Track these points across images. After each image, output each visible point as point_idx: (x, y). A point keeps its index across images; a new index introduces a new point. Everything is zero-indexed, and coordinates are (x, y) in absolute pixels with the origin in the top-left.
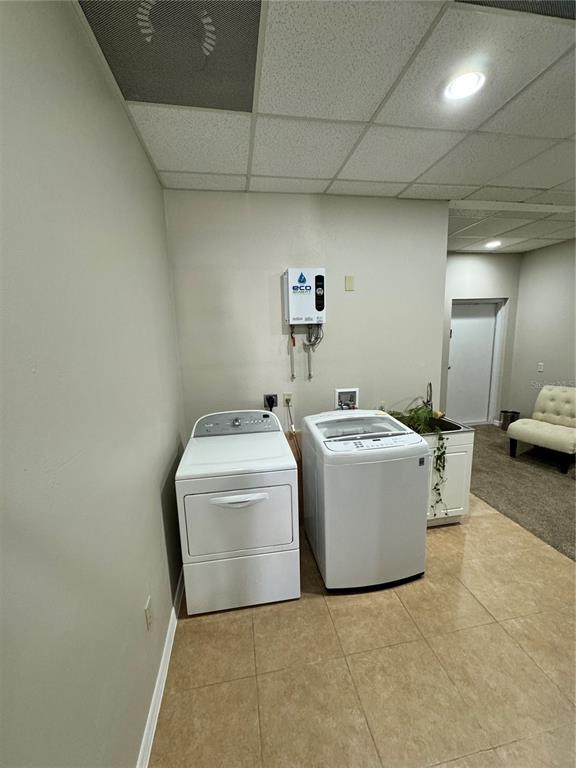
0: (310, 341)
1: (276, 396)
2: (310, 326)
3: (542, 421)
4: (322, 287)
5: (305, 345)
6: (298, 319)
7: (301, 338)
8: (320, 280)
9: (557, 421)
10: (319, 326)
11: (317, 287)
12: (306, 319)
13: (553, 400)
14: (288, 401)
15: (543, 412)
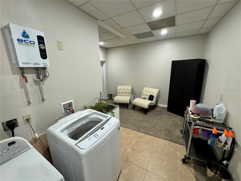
0: (39, 78)
1: (16, 119)
2: (37, 69)
3: (119, 96)
4: (44, 44)
5: (35, 81)
6: (27, 63)
7: (31, 77)
8: (41, 39)
9: (123, 95)
10: (44, 69)
11: (39, 43)
12: (34, 64)
13: (121, 90)
14: (28, 120)
15: (119, 93)
